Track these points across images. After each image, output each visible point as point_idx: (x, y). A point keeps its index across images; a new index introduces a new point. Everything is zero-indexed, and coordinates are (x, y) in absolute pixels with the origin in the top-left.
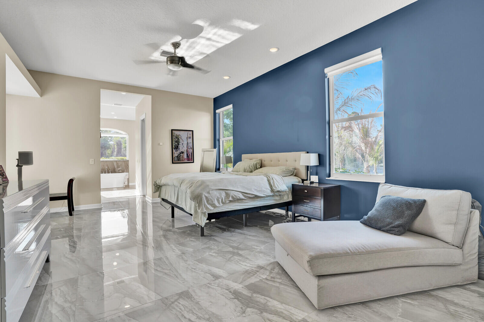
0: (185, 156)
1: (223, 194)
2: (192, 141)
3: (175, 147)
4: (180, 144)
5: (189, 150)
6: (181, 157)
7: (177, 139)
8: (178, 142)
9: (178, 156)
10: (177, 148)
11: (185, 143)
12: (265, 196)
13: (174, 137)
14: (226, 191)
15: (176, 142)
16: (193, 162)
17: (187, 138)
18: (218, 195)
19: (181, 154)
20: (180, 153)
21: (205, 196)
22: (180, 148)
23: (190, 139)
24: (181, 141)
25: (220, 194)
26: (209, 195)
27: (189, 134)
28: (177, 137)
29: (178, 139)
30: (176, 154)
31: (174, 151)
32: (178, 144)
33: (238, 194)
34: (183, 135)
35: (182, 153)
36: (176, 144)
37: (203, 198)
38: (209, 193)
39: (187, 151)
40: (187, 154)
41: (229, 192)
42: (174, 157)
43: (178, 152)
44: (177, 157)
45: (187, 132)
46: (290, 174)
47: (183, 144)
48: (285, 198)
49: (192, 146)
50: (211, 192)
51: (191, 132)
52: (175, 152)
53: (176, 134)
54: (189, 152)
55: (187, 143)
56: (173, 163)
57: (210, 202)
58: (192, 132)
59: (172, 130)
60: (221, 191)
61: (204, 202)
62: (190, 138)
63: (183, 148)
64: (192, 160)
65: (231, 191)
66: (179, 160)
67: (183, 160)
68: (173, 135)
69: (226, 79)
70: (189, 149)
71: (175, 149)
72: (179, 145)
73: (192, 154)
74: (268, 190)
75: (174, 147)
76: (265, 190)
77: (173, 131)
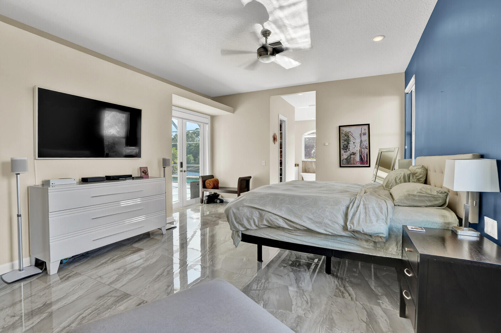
0: (358, 158)
1: (256, 214)
2: (367, 139)
3: (344, 147)
4: (350, 142)
5: (363, 150)
6: (352, 159)
7: (346, 138)
8: (348, 141)
9: (348, 158)
10: (346, 148)
11: (358, 141)
12: (330, 234)
13: (342, 135)
14: (260, 211)
15: (345, 141)
16: (369, 166)
17: (361, 135)
18: (248, 214)
19: (352, 156)
20: (351, 154)
21: (233, 212)
22: (351, 148)
23: (365, 136)
24: (351, 139)
25: (252, 213)
26: (238, 212)
27: (363, 129)
28: (347, 135)
29: (348, 137)
30: (345, 156)
31: (342, 151)
32: (348, 143)
33: (276, 219)
34: (355, 132)
35: (354, 154)
36: (346, 143)
37: (230, 214)
38: (239, 210)
39: (361, 152)
40: (361, 156)
41: (263, 213)
42: (342, 159)
43: (348, 153)
44: (346, 159)
45: (360, 127)
46: (429, 204)
47: (354, 143)
48: (390, 249)
49: (368, 145)
50: (240, 208)
51: (366, 127)
52: (344, 153)
53: (345, 130)
54: (363, 153)
55: (360, 141)
56: (340, 167)
57: (238, 220)
58: (368, 126)
59: (340, 127)
60: (254, 210)
61: (231, 219)
62: (364, 134)
63: (355, 147)
64: (367, 164)
65: (267, 212)
66: (348, 163)
67: (354, 164)
68: (341, 132)
69: (379, 41)
70: (363, 148)
71: (343, 150)
72: (350, 145)
73: (367, 155)
74: (337, 225)
75: (342, 147)
76: (331, 224)
77: (342, 128)
